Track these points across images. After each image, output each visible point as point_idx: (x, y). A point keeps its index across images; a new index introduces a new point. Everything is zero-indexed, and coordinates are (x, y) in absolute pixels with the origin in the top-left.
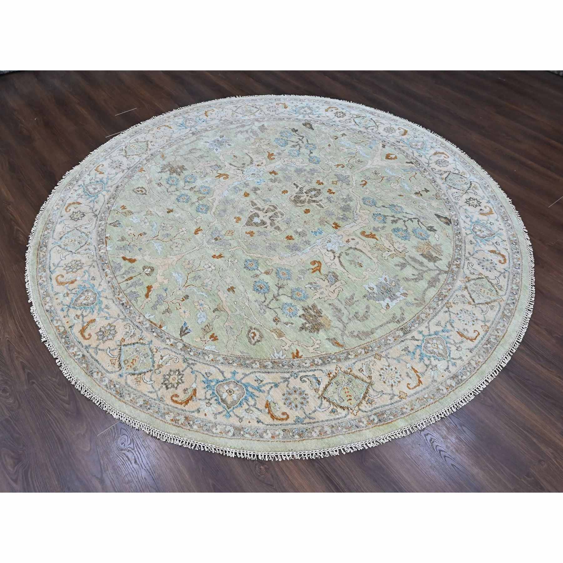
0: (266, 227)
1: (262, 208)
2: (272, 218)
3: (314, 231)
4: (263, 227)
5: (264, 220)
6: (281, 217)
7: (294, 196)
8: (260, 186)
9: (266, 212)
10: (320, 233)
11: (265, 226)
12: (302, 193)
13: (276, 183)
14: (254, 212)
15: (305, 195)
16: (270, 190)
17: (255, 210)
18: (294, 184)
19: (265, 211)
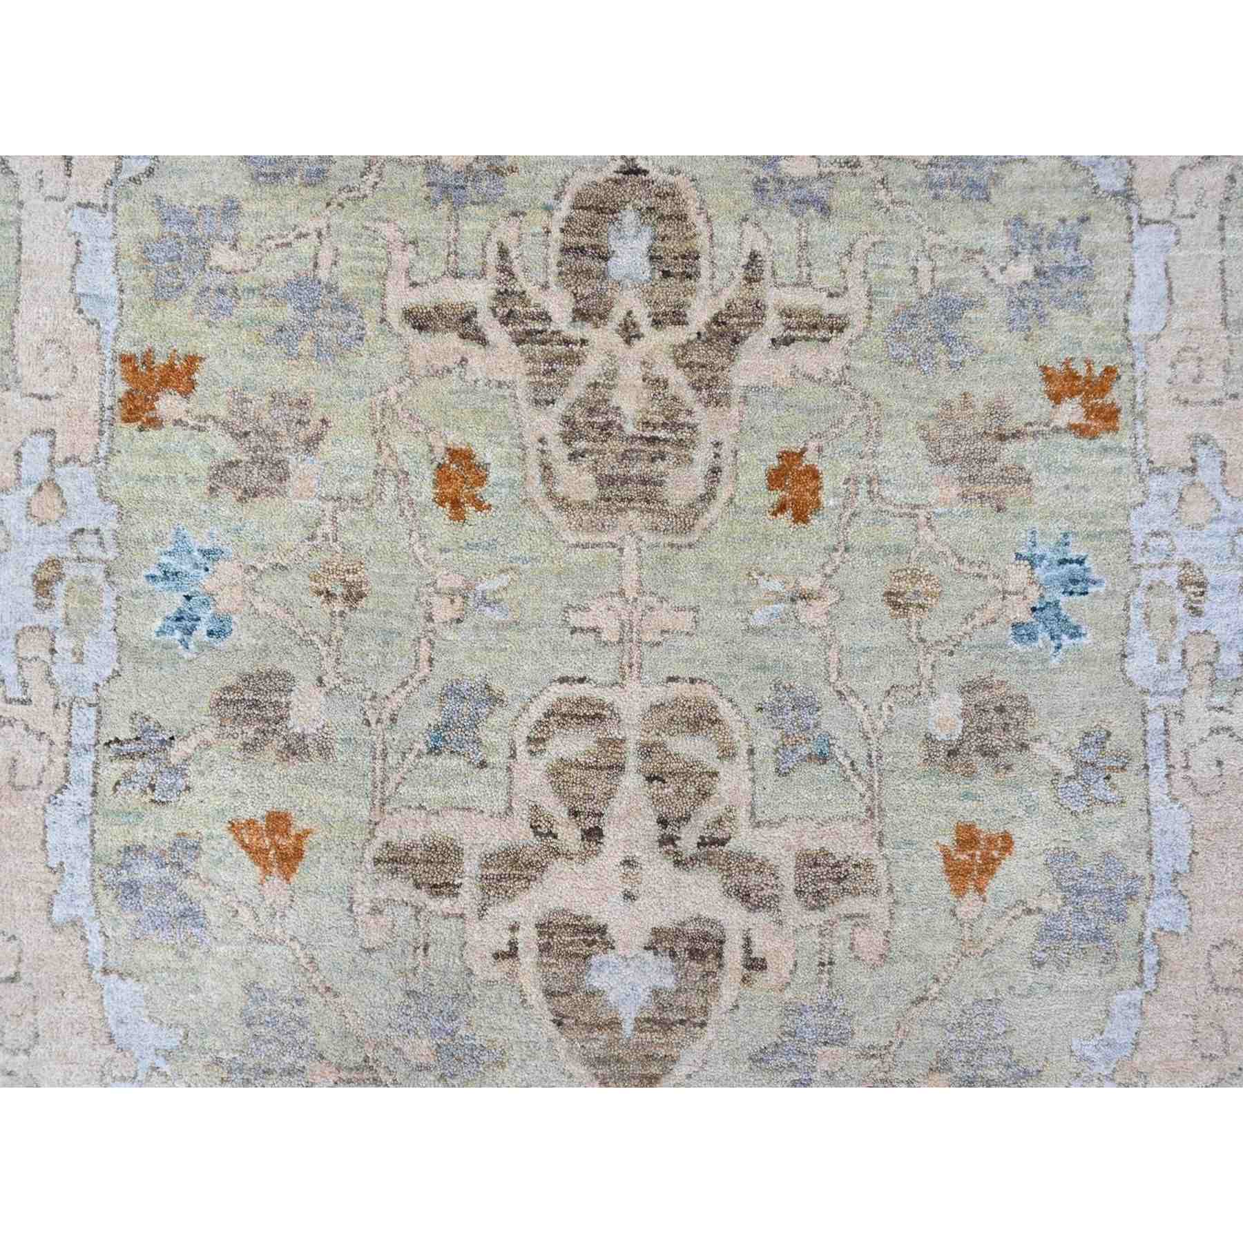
0: (755, 964)
1: (519, 833)
2: (688, 840)
3: (1021, 613)
4: (729, 986)
5: (664, 920)
6: (727, 754)
7: (559, 452)
8: (241, 636)
9: (593, 835)
10: (1077, 584)
11: (733, 955)
12: (572, 351)
13: (301, 467)
14: (528, 937)
15: (603, 338)
16: (354, 595)
17: (506, 911)
18: (421, 321)
19: (569, 836)
